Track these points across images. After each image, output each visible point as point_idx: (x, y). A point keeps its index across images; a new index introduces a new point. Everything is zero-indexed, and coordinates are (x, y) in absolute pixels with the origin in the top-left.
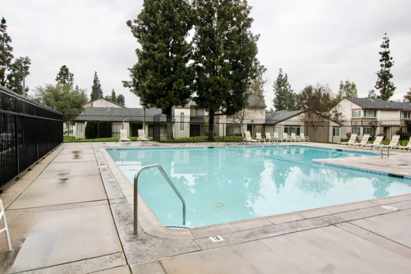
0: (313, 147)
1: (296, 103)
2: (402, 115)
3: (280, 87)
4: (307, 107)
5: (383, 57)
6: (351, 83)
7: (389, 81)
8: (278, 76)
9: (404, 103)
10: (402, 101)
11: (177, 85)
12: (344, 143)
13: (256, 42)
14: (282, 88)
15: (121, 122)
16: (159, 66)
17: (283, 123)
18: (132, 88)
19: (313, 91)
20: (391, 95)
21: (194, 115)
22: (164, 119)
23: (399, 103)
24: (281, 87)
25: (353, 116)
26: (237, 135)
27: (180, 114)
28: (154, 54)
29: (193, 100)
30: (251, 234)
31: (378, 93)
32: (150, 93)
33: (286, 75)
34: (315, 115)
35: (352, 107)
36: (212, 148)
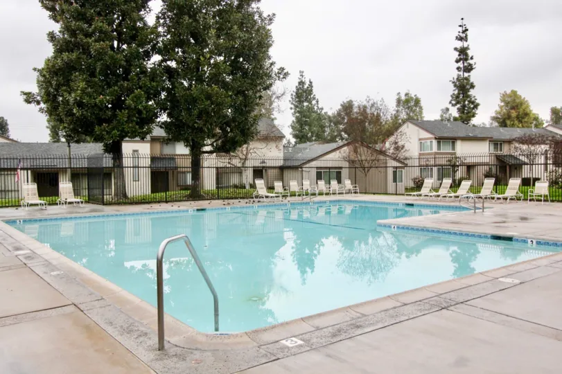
0: (365, 202)
1: (328, 130)
2: (492, 147)
3: (301, 102)
4: (346, 135)
5: (459, 55)
6: (413, 96)
7: (470, 93)
8: (297, 84)
9: (491, 128)
10: (488, 126)
11: (133, 100)
12: (415, 193)
13: (268, 27)
14: (305, 104)
15: (15, 169)
16: (99, 66)
17: (314, 164)
18: (43, 105)
19: (355, 110)
20: (473, 116)
21: (157, 153)
22: (108, 161)
23: (484, 128)
24: (303, 102)
25: (421, 151)
26: (236, 186)
27: (131, 152)
28: (88, 43)
29: (161, 127)
30: (340, 332)
31: (454, 112)
32: (82, 114)
33: (311, 82)
34: (365, 149)
35: (419, 134)
36: (202, 210)
